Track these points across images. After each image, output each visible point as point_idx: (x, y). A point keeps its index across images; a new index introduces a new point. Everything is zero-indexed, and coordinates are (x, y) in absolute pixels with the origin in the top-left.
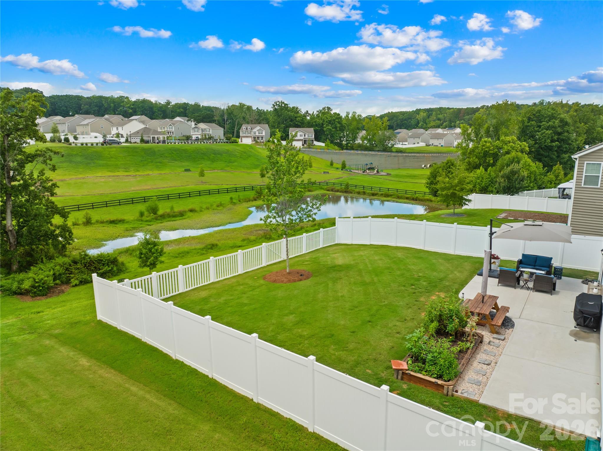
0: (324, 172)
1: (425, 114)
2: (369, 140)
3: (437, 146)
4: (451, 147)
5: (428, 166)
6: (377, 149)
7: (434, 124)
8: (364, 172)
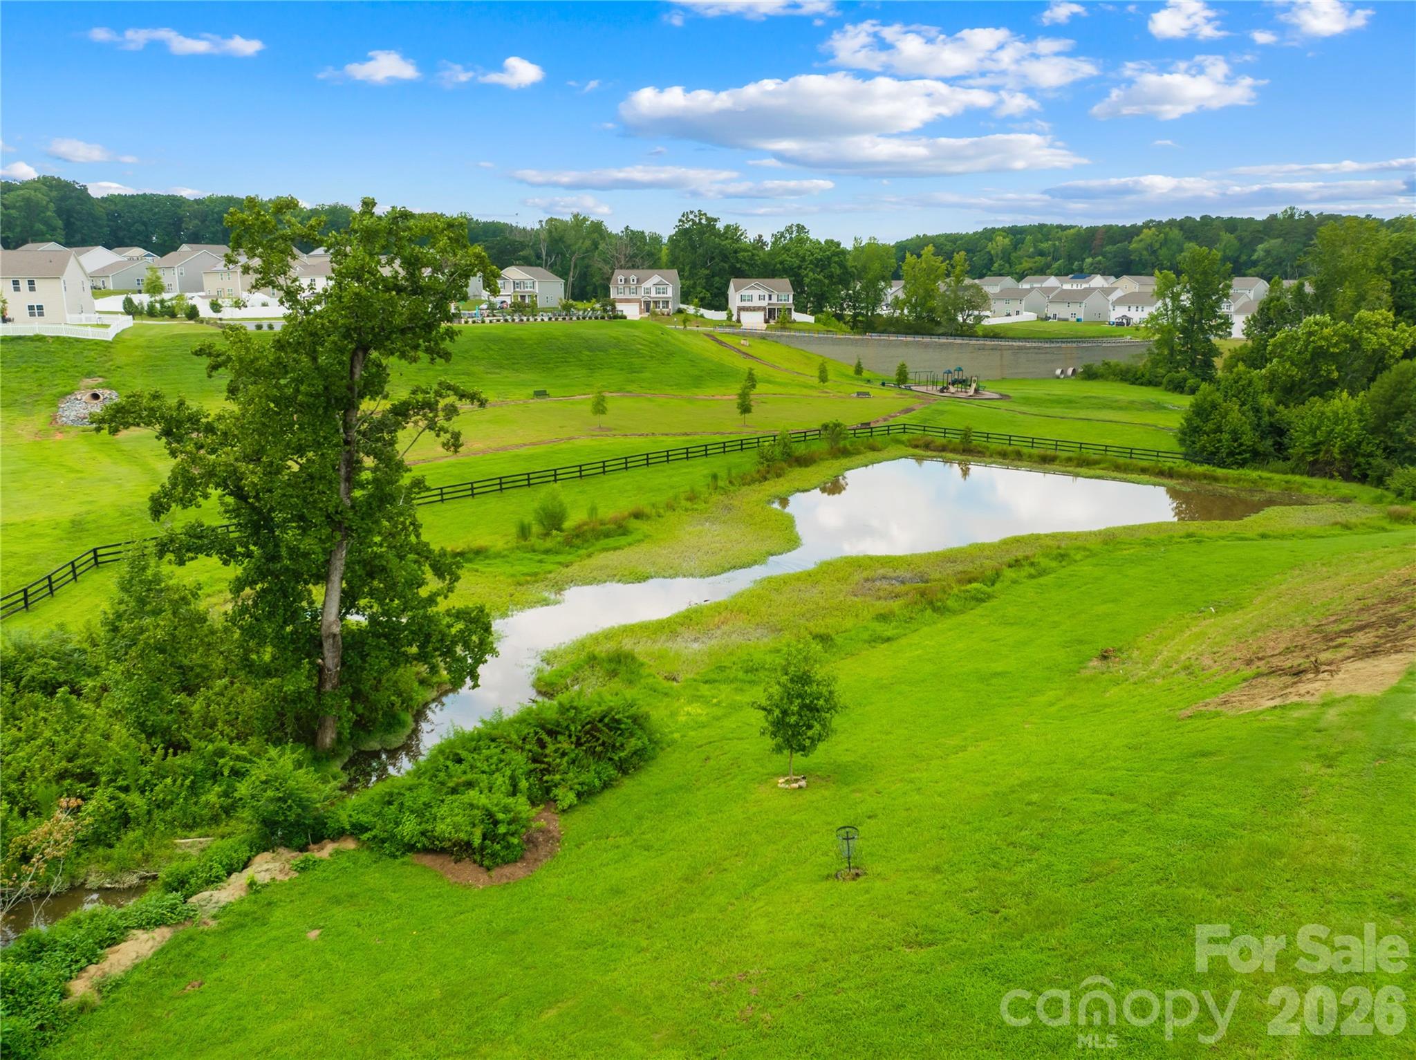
0: (859, 394)
1: (1007, 241)
2: (913, 308)
3: (1066, 320)
4: (1104, 322)
5: (1070, 371)
6: (941, 330)
7: (1031, 265)
8: (942, 391)
